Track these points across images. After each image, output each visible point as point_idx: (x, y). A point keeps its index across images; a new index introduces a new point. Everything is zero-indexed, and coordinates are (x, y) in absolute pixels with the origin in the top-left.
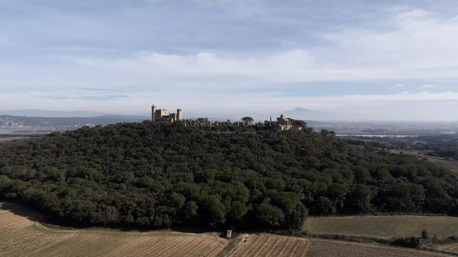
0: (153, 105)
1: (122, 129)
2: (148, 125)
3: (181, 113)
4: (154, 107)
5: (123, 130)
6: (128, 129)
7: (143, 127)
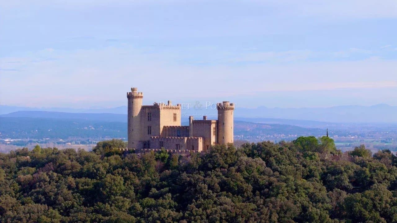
0: (133, 90)
1: (25, 176)
2: (113, 160)
3: (230, 118)
4: (135, 95)
5: (29, 176)
6: (45, 174)
7: (98, 169)
